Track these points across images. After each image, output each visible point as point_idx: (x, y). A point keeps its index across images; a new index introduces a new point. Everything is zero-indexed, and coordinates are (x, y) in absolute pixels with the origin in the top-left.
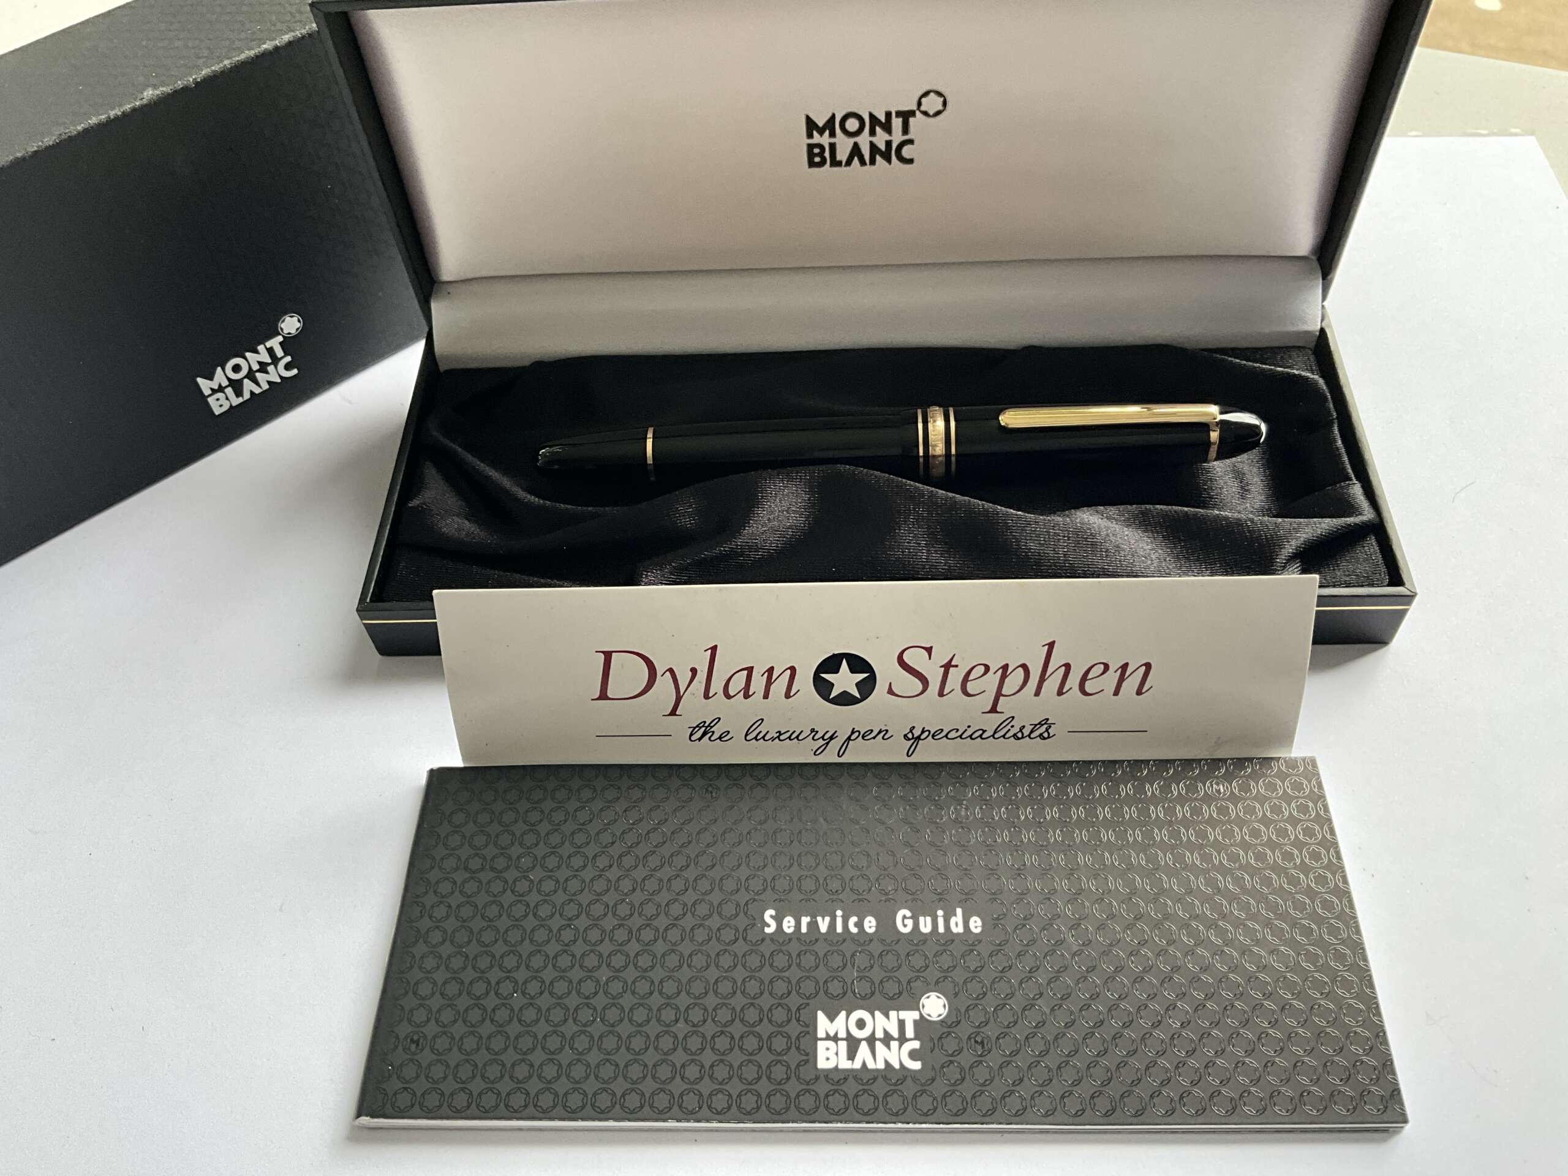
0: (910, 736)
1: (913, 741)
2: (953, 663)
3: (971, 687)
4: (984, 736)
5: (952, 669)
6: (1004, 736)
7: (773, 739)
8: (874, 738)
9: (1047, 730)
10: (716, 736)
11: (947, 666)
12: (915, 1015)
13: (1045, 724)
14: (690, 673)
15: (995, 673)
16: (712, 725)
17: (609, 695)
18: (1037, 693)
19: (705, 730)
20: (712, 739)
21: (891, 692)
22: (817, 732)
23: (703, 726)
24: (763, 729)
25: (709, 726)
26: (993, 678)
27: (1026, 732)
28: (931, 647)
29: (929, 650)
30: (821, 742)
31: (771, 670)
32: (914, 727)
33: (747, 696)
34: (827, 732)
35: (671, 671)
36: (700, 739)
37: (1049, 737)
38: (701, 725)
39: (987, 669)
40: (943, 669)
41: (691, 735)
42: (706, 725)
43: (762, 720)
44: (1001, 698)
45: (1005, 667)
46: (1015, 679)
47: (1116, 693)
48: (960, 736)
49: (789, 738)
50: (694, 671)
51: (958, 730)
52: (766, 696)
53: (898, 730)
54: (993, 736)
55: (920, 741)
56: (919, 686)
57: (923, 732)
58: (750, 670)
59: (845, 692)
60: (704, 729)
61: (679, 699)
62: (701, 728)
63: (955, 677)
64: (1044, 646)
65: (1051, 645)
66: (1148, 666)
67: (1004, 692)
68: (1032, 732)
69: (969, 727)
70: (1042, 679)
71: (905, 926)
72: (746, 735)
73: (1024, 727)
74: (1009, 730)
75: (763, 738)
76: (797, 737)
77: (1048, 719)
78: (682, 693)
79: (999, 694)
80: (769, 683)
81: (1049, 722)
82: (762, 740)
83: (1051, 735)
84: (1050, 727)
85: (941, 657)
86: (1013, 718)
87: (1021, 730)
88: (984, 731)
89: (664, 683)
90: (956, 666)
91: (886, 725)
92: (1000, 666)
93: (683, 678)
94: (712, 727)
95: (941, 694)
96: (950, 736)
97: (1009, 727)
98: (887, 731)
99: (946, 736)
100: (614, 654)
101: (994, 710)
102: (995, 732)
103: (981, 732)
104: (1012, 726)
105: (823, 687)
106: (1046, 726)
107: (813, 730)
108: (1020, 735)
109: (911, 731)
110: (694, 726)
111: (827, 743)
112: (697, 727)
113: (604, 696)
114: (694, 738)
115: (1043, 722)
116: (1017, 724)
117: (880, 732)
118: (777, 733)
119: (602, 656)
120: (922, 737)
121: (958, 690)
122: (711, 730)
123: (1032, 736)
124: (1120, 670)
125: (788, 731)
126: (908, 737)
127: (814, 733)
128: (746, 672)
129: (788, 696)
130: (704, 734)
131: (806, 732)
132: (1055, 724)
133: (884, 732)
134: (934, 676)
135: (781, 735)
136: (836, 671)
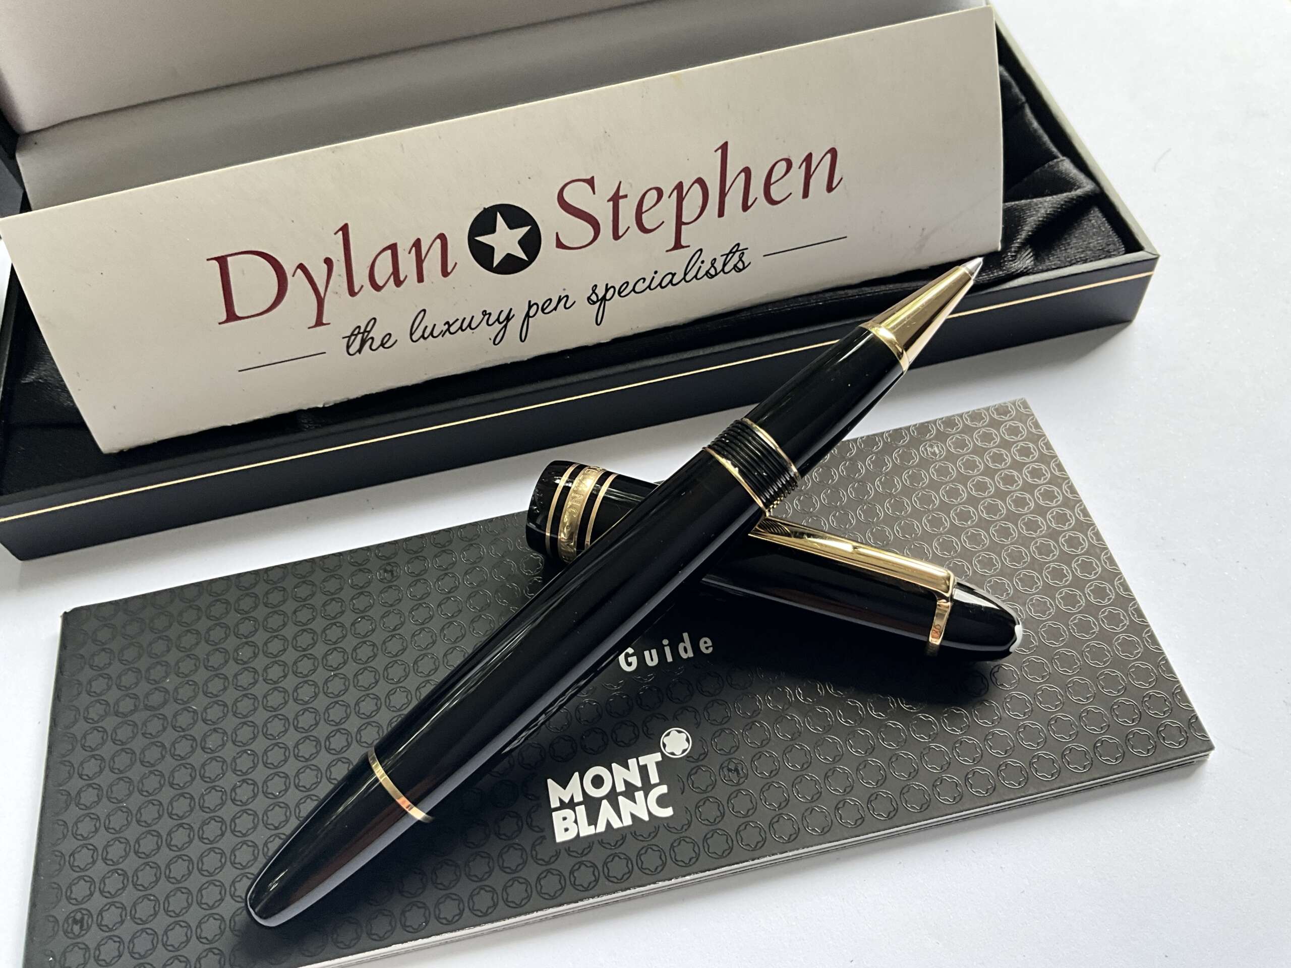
0: (594, 298)
1: (599, 303)
2: (621, 194)
3: (647, 221)
5: (621, 201)
6: (696, 276)
7: (443, 333)
8: (555, 309)
9: (740, 259)
10: (376, 343)
11: (616, 199)
12: (658, 757)
13: (737, 251)
14: (325, 266)
15: (670, 197)
16: (368, 329)
17: (239, 313)
18: (721, 214)
19: (362, 337)
20: (374, 347)
21: (560, 245)
22: (490, 314)
23: (359, 333)
24: (428, 322)
25: (365, 331)
26: (669, 203)
27: (719, 266)
28: (593, 178)
29: (591, 182)
30: (498, 327)
31: (418, 244)
32: (596, 286)
33: (398, 283)
34: (502, 312)
35: (302, 267)
36: (359, 351)
37: (744, 268)
38: (356, 332)
39: (660, 193)
40: (611, 203)
41: (348, 347)
42: (362, 331)
43: (424, 310)
44: (683, 227)
45: (680, 186)
46: (694, 198)
47: (806, 194)
48: (649, 287)
49: (461, 328)
50: (329, 262)
51: (644, 279)
52: (420, 279)
53: (580, 294)
54: (684, 278)
55: (607, 303)
56: (589, 231)
57: (607, 290)
58: (394, 248)
59: (508, 255)
60: (360, 336)
61: (320, 302)
62: (356, 335)
63: (628, 209)
64: (716, 151)
65: (724, 148)
66: (833, 153)
67: (684, 220)
68: (725, 265)
69: (656, 272)
70: (723, 194)
71: (629, 664)
72: (411, 334)
73: (715, 259)
74: (700, 267)
75: (431, 334)
76: (469, 325)
77: (738, 245)
78: (322, 295)
79: (679, 223)
80: (420, 260)
81: (740, 249)
82: (430, 338)
83: (746, 265)
84: (743, 253)
85: (606, 189)
86: (701, 250)
87: (713, 265)
88: (674, 275)
89: (297, 282)
90: (626, 196)
91: (564, 290)
92: (673, 188)
93: (318, 271)
94: (369, 332)
95: (616, 237)
96: (637, 289)
97: (699, 264)
98: (567, 296)
99: (634, 290)
100: (229, 259)
101: (678, 245)
102: (686, 274)
103: (670, 276)
104: (703, 262)
105: (483, 255)
106: (738, 254)
107: (484, 313)
108: (712, 272)
109: (594, 292)
110: (349, 334)
111: (505, 326)
112: (352, 334)
113: (231, 316)
114: (352, 350)
115: (734, 250)
116: (707, 257)
117: (560, 300)
118: (445, 325)
119: (215, 264)
120: (608, 297)
121: (634, 227)
122: (369, 337)
123: (727, 269)
124: (804, 164)
125: (457, 320)
126: (592, 300)
127: (487, 316)
128: (389, 252)
129: (445, 273)
130: (363, 342)
131: (478, 317)
132: (747, 249)
133: (565, 299)
134: (603, 214)
135: (450, 326)
136: (493, 231)
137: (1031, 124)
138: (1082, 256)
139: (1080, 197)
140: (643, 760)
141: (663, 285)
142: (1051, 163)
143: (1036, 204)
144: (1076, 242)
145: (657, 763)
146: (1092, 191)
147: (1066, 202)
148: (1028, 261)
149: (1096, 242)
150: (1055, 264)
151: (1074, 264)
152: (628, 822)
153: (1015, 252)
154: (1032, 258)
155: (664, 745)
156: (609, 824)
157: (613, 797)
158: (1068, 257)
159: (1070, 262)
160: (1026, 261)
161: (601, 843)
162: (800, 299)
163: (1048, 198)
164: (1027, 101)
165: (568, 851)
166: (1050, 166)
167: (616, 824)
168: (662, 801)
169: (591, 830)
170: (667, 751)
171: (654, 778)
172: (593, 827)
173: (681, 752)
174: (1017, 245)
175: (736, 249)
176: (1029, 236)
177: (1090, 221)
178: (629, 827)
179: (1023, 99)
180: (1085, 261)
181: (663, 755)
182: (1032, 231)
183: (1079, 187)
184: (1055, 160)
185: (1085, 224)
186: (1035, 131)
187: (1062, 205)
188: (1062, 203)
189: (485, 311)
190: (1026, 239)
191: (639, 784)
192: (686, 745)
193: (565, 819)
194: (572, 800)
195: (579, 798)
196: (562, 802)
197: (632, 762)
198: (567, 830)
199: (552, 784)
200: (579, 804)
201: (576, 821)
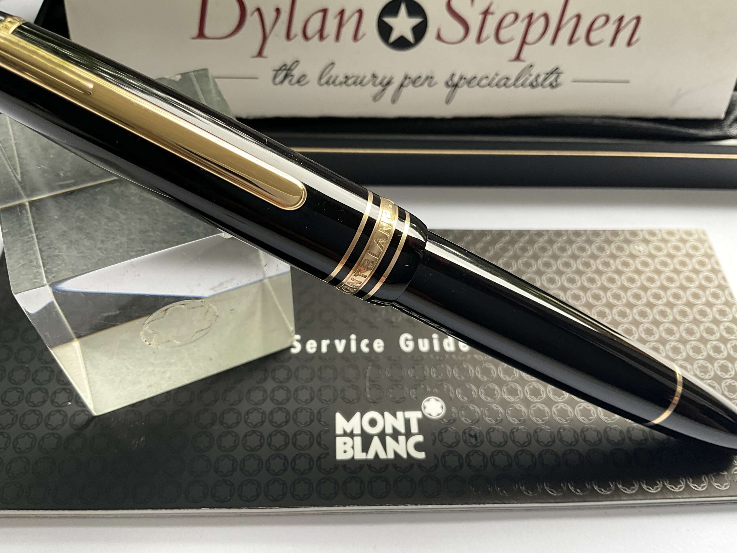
0: (450, 83)
1: (453, 89)
2: (490, 10)
3: (504, 34)
4: (507, 85)
5: (489, 16)
6: (522, 85)
7: (341, 84)
8: (422, 84)
9: (557, 80)
10: (295, 80)
11: (486, 13)
14: (275, 14)
15: (522, 21)
16: (291, 67)
17: (206, 33)
18: (553, 41)
19: (286, 73)
20: (292, 82)
21: (439, 37)
22: (376, 77)
23: (285, 68)
24: (334, 72)
25: (289, 68)
26: (521, 26)
27: (540, 80)
30: (380, 88)
31: (342, 13)
32: (454, 74)
33: (322, 37)
34: (385, 78)
35: (259, 10)
36: (282, 82)
37: (557, 86)
38: (283, 68)
39: (517, 16)
40: (482, 15)
41: (275, 77)
43: (333, 63)
44: (525, 46)
45: (531, 16)
46: (538, 26)
47: (612, 43)
48: (489, 84)
49: (354, 83)
50: (278, 11)
51: (487, 78)
52: (338, 39)
53: (441, 77)
54: (515, 84)
55: (458, 88)
56: (462, 32)
57: (461, 78)
58: (325, 11)
59: (402, 36)
60: (285, 71)
61: (265, 38)
62: (282, 71)
63: (492, 22)
66: (638, 19)
67: (528, 40)
68: (545, 80)
69: (497, 75)
70: (558, 29)
72: (320, 79)
73: (539, 75)
74: (528, 78)
75: (334, 82)
76: (361, 82)
77: (558, 68)
78: (267, 34)
79: (524, 42)
80: (340, 26)
82: (332, 85)
83: (559, 84)
84: (559, 76)
85: (481, 5)
86: (532, 65)
87: (536, 79)
88: (508, 79)
89: (253, 21)
90: (493, 13)
91: (432, 72)
92: (527, 15)
93: (269, 16)
94: (291, 71)
95: (478, 41)
96: (481, 84)
97: (527, 75)
98: (432, 78)
99: (478, 84)
101: (518, 58)
102: (516, 81)
103: (506, 80)
104: (530, 75)
105: (384, 31)
106: (556, 74)
108: (535, 83)
109: (451, 78)
110: (278, 68)
111: (385, 89)
112: (280, 69)
113: (201, 35)
114: (278, 80)
115: (553, 72)
116: (535, 72)
117: (427, 80)
118: (345, 77)
120: (460, 85)
121: (492, 38)
122: (291, 74)
123: (545, 84)
124: (617, 23)
125: (354, 76)
126: (448, 84)
127: (374, 79)
128: (321, 14)
129: (355, 39)
130: (286, 76)
131: (369, 77)
132: (562, 73)
133: (430, 79)
134: (474, 23)
135: (348, 79)
136: (396, 15)
140: (408, 414)
141: (501, 86)
152: (391, 456)
155: (425, 407)
156: (377, 455)
167: (382, 455)
169: (363, 456)
170: (427, 412)
171: (414, 429)
172: (365, 454)
175: (556, 71)
181: (423, 414)
189: (374, 75)
192: (440, 411)
193: (345, 444)
194: (352, 431)
195: (357, 431)
196: (345, 432)
197: (400, 414)
198: (345, 452)
199: (339, 417)
200: (357, 435)
201: (353, 447)
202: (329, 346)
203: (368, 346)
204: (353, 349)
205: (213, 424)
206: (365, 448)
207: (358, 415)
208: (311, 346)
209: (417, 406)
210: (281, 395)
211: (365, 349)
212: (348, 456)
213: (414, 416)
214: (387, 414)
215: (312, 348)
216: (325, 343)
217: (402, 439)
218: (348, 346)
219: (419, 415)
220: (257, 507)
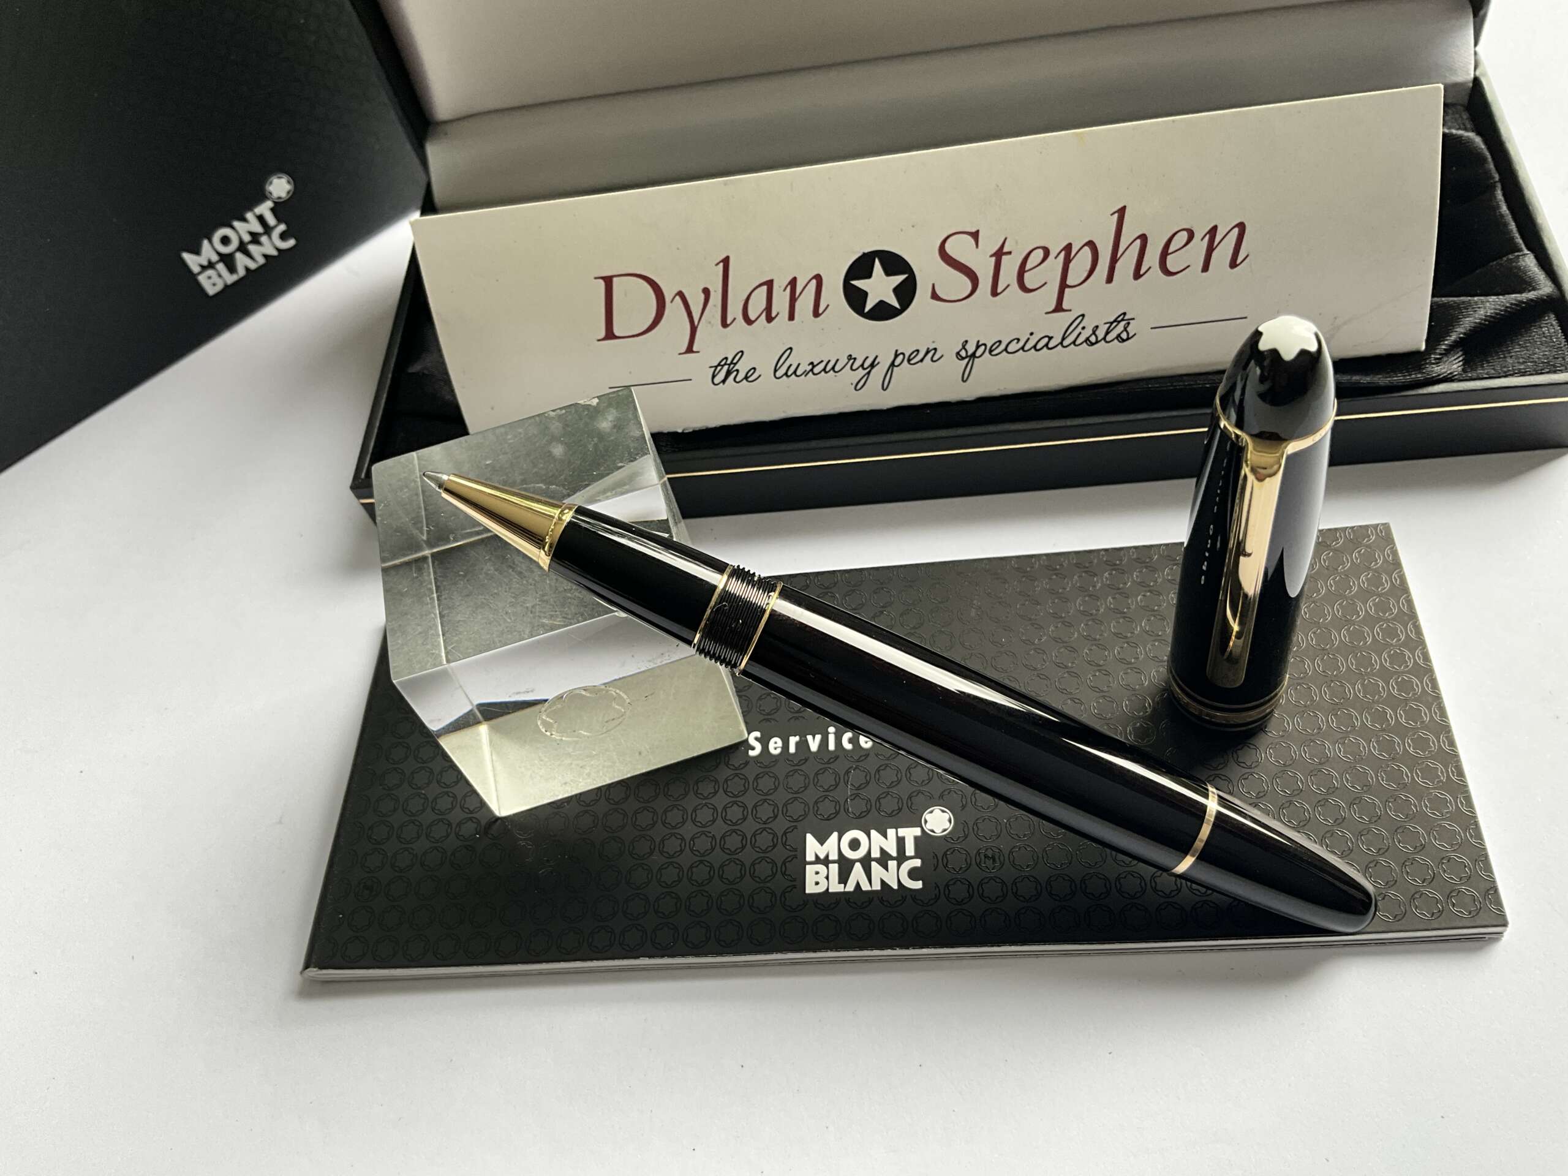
0: (963, 353)
1: (967, 360)
2: (1006, 250)
3: (1030, 280)
4: (1050, 346)
5: (1004, 258)
6: (1074, 342)
7: (806, 373)
8: (922, 360)
9: (1125, 329)
10: (741, 376)
11: (999, 254)
13: (1123, 320)
14: (702, 296)
15: (1056, 258)
16: (735, 361)
17: (617, 332)
18: (1110, 279)
19: (727, 369)
20: (738, 379)
21: (935, 296)
22: (855, 359)
23: (725, 364)
24: (793, 360)
25: (732, 363)
26: (1055, 264)
27: (1101, 333)
28: (978, 231)
29: (975, 235)
30: (861, 372)
31: (793, 282)
32: (966, 342)
33: (770, 319)
34: (867, 358)
35: (681, 294)
36: (724, 381)
37: (1128, 339)
38: (723, 363)
39: (1047, 252)
40: (993, 259)
41: (714, 376)
42: (729, 362)
43: (791, 349)
44: (1067, 290)
45: (1068, 248)
46: (1081, 262)
47: (1206, 268)
48: (1022, 348)
49: (824, 370)
50: (706, 292)
51: (1018, 340)
52: (791, 317)
53: (949, 347)
54: (1061, 343)
55: (976, 360)
56: (968, 285)
57: (978, 347)
58: (769, 284)
59: (881, 302)
60: (726, 367)
61: (694, 330)
62: (723, 366)
63: (1010, 266)
64: (1112, 214)
65: (1122, 212)
66: (1241, 226)
67: (1069, 282)
68: (1107, 333)
69: (1032, 334)
70: (1114, 260)
72: (775, 371)
73: (1097, 327)
74: (1080, 333)
75: (795, 372)
76: (833, 368)
77: (1124, 314)
78: (696, 323)
79: (1063, 286)
80: (793, 300)
81: (1126, 318)
82: (793, 376)
83: (1130, 335)
84: (1129, 323)
85: (989, 245)
86: (1083, 315)
87: (1094, 333)
88: (1050, 338)
89: (674, 309)
90: (1010, 253)
91: (933, 342)
92: (1061, 248)
93: (696, 300)
94: (735, 364)
95: (995, 293)
96: (1010, 349)
97: (1079, 329)
98: (935, 349)
99: (1006, 349)
100: (615, 279)
101: (1059, 308)
102: (1063, 339)
103: (1046, 339)
104: (1083, 328)
105: (855, 299)
106: (1123, 323)
107: (850, 357)
108: (1093, 339)
109: (964, 347)
110: (716, 364)
111: (869, 373)
112: (719, 365)
113: (610, 335)
114: (717, 380)
115: (1119, 319)
116: (1089, 323)
117: (928, 352)
118: (809, 365)
119: (602, 283)
120: (978, 354)
121: (1015, 285)
122: (735, 369)
123: (1109, 338)
124: (1207, 237)
125: (822, 361)
126: (961, 356)
127: (852, 361)
128: (765, 288)
129: (816, 314)
130: (729, 373)
131: (843, 360)
132: (1133, 319)
133: (933, 351)
134: (984, 271)
135: (814, 366)
136: (869, 275)
137: (1498, 207)
138: (1522, 367)
139: (1532, 300)
140: (902, 832)
141: (1038, 347)
142: (1511, 257)
143: (1476, 303)
144: (1517, 352)
145: (916, 838)
146: (1549, 296)
147: (1512, 304)
148: (1455, 366)
149: (1540, 353)
150: (1487, 374)
151: (1510, 375)
152: (877, 886)
153: (1440, 354)
154: (1461, 363)
155: (926, 822)
156: (858, 885)
157: (866, 862)
158: (1505, 367)
159: (1505, 372)
160: (1454, 365)
161: (848, 901)
162: (1185, 378)
163: (1492, 298)
164: (1500, 180)
165: (816, 903)
166: (1508, 259)
167: (866, 887)
168: (913, 874)
169: (840, 888)
170: (928, 827)
171: (910, 850)
172: (843, 885)
173: (941, 830)
174: (1444, 347)
175: (1122, 317)
176: (1460, 338)
177: (1541, 328)
178: (876, 892)
179: (1497, 177)
180: (1523, 374)
181: (923, 830)
182: (1464, 334)
183: (1534, 289)
184: (1516, 254)
185: (1536, 334)
186: (1502, 216)
187: (1507, 307)
188: (1508, 305)
189: (850, 356)
190: (1455, 341)
191: (894, 854)
192: (947, 825)
193: (817, 873)
194: (827, 856)
195: (834, 856)
196: (817, 856)
197: (891, 832)
198: (817, 883)
199: (810, 839)
200: (834, 862)
201: (827, 878)
202: (797, 744)
203: (850, 741)
204: (832, 746)
205: (651, 853)
206: (843, 879)
207: (835, 835)
208: (775, 746)
209: (916, 821)
210: (735, 813)
211: (848, 746)
212: (820, 889)
213: (910, 834)
214: (873, 833)
215: (775, 749)
216: (793, 740)
217: (892, 864)
218: (824, 742)
219: (917, 831)
220: (706, 955)
